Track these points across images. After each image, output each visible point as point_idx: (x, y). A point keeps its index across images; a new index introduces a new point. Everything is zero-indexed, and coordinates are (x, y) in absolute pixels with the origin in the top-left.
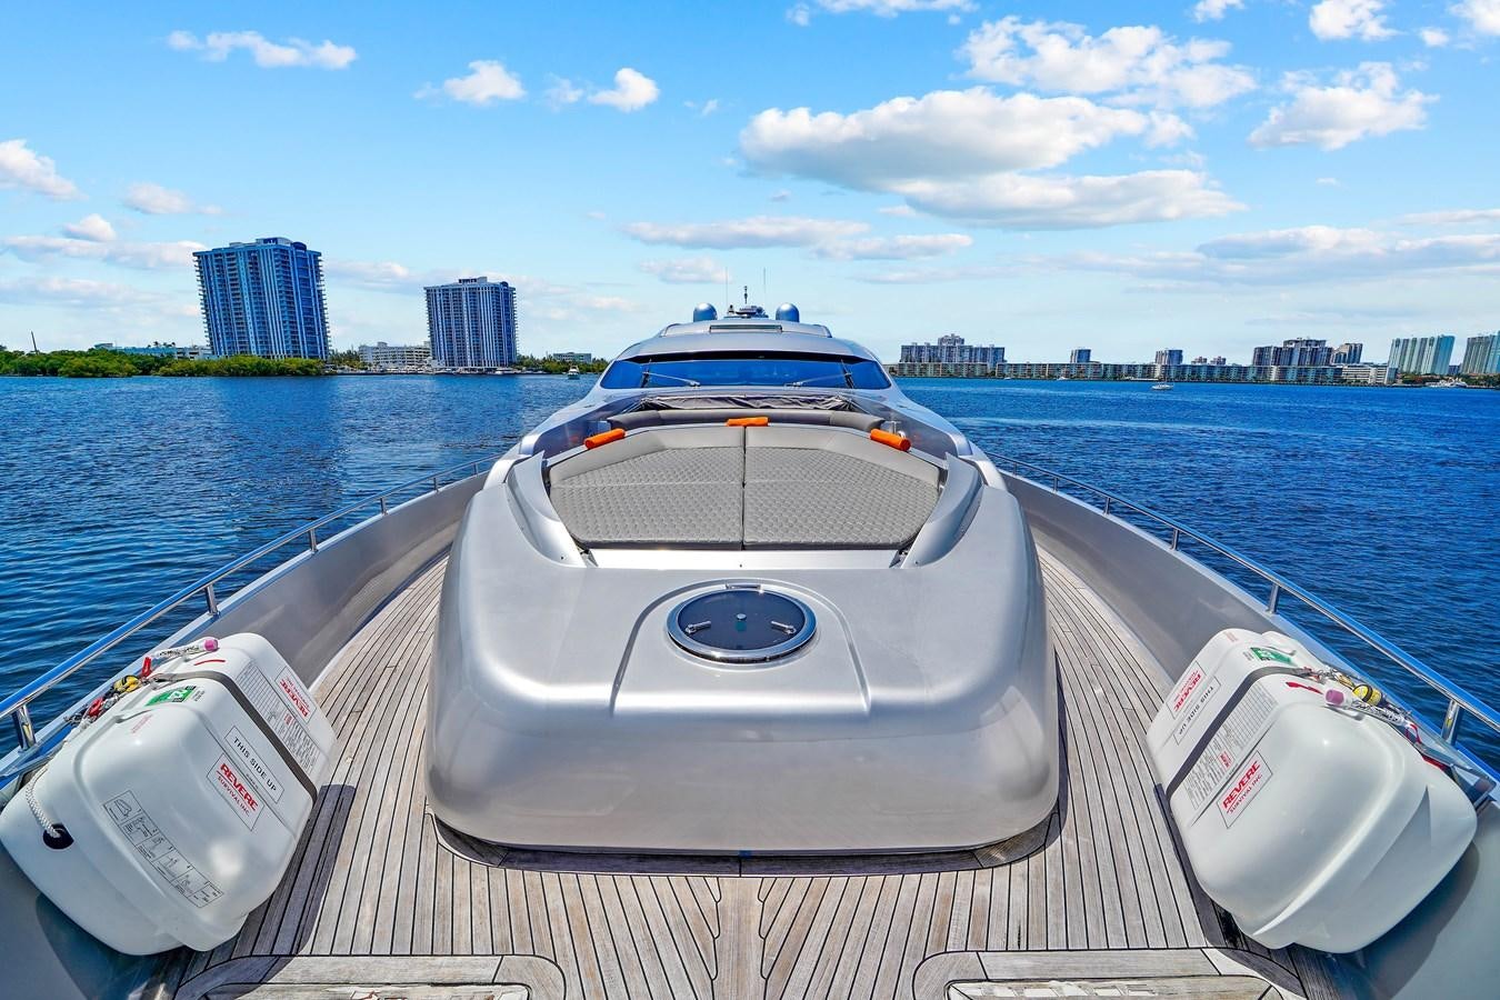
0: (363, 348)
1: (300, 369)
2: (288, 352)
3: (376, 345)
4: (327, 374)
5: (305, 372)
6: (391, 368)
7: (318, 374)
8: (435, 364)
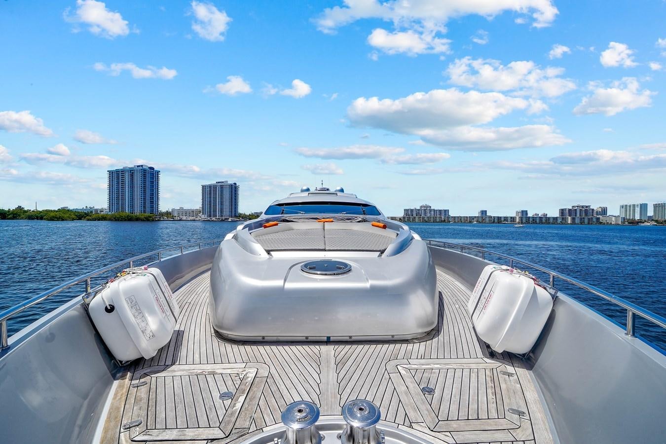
0: (173, 210)
1: (145, 218)
2: (141, 211)
3: (179, 208)
4: (156, 220)
5: (147, 219)
6: (184, 218)
7: (153, 220)
8: (203, 217)
